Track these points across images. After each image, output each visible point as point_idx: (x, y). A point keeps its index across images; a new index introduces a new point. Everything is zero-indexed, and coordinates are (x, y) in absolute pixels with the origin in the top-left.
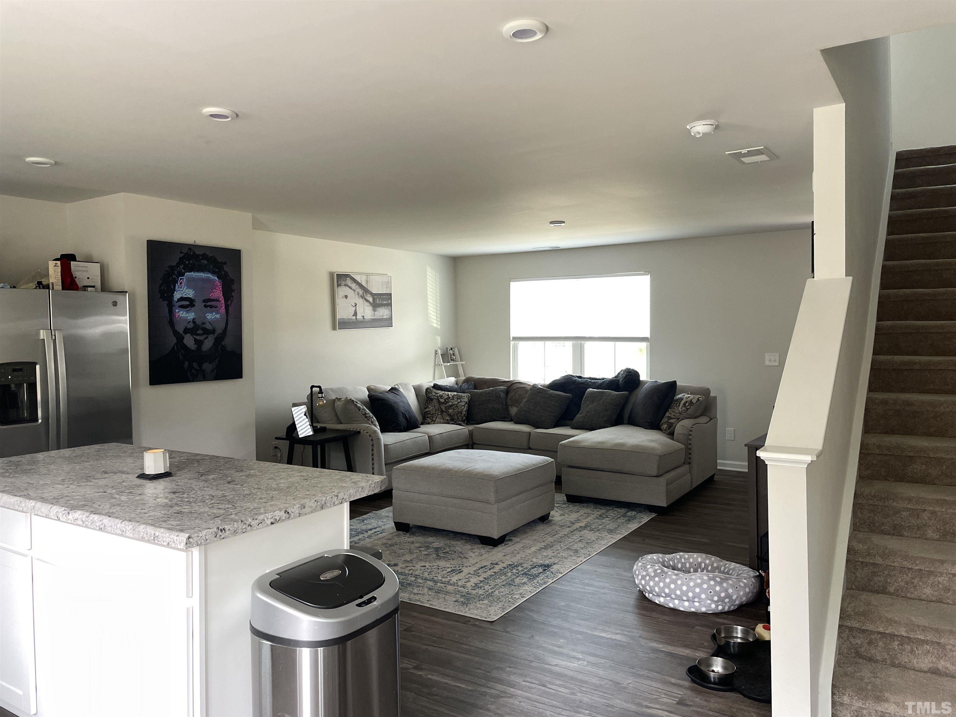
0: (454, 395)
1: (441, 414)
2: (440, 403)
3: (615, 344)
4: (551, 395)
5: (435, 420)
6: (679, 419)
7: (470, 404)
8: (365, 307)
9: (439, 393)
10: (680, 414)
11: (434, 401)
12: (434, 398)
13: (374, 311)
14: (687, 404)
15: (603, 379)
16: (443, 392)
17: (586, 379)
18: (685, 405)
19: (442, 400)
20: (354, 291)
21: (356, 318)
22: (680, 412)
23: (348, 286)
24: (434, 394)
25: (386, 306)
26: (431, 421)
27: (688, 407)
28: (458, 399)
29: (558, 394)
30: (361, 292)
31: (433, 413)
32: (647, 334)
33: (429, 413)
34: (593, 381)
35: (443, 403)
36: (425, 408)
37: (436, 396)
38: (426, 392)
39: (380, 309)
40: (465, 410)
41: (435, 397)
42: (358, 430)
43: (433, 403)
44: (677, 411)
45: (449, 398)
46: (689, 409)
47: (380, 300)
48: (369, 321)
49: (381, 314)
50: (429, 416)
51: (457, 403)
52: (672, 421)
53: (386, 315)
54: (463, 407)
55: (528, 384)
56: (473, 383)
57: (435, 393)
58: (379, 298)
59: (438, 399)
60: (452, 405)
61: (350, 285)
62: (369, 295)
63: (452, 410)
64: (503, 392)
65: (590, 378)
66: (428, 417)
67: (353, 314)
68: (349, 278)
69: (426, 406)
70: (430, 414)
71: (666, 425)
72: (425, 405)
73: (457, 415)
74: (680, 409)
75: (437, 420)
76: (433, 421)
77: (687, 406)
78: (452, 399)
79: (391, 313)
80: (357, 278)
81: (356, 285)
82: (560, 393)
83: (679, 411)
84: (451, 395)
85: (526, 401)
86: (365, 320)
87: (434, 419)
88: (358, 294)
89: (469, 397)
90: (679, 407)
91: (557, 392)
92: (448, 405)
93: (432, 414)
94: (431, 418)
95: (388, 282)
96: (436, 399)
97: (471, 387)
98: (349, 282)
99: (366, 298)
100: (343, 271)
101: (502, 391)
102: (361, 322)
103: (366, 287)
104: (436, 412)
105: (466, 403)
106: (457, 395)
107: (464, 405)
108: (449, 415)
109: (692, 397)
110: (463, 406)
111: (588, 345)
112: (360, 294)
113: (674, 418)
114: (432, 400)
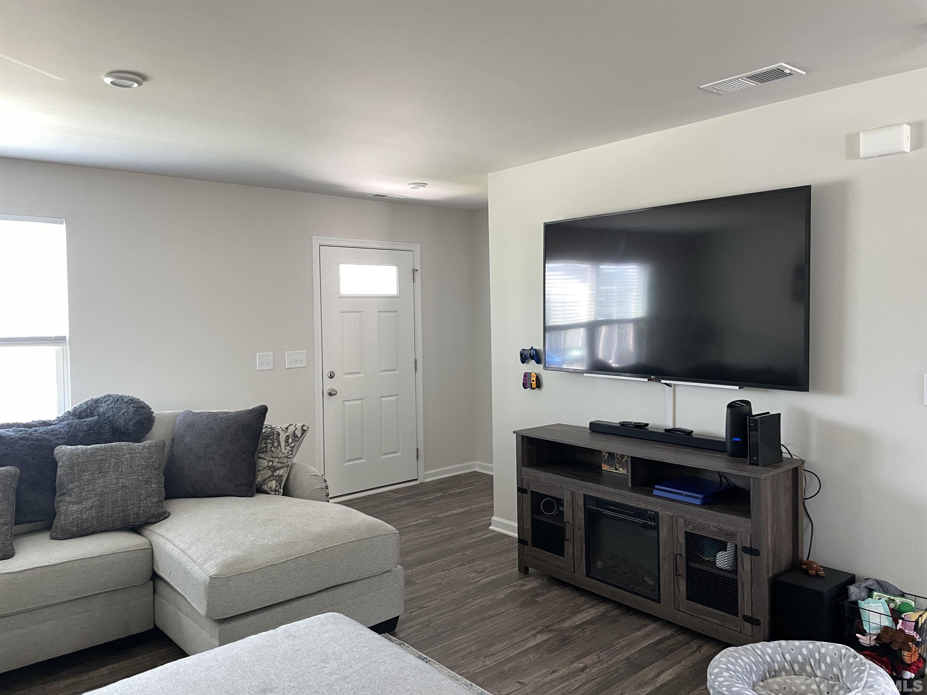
6: (288, 466)
18: (288, 442)
27: (292, 445)
46: (294, 447)
90: (280, 447)
109: (291, 428)
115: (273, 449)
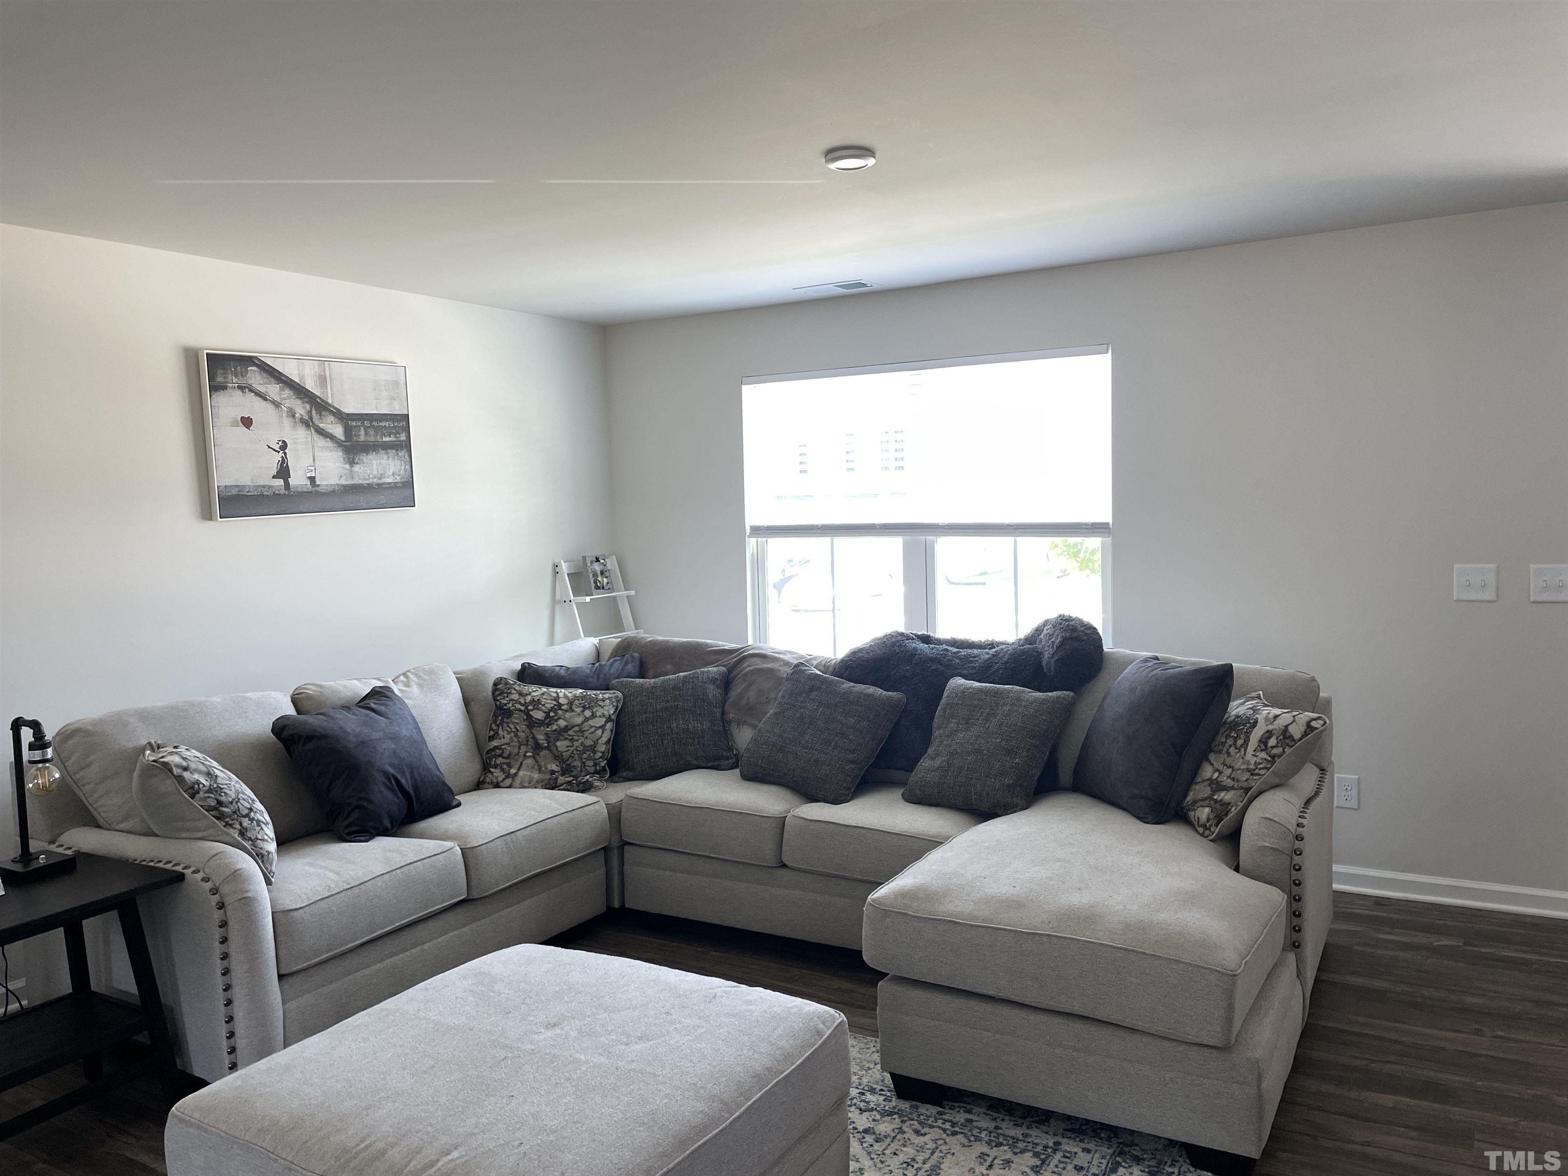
0: (576, 698)
1: (533, 757)
2: (532, 723)
3: (1015, 541)
4: (846, 697)
5: (516, 774)
6: (1247, 790)
7: (621, 720)
8: (316, 453)
9: (530, 694)
10: (1252, 772)
11: (517, 718)
12: (516, 710)
13: (352, 463)
14: (1272, 742)
15: (992, 645)
16: (544, 690)
17: (945, 647)
18: (1266, 744)
19: (538, 715)
20: (277, 405)
21: (287, 484)
22: (1252, 767)
23: (251, 391)
24: (515, 696)
25: (392, 448)
26: (503, 777)
27: (1276, 751)
28: (584, 708)
29: (866, 695)
30: (301, 409)
31: (510, 755)
32: (1106, 516)
33: (498, 752)
34: (963, 652)
35: (541, 723)
36: (489, 737)
37: (520, 703)
38: (494, 692)
39: (370, 457)
40: (604, 739)
41: (518, 706)
42: (179, 868)
43: (513, 723)
44: (1239, 764)
45: (560, 706)
46: (1280, 756)
47: (371, 431)
48: (334, 491)
49: (375, 473)
50: (500, 760)
51: (583, 723)
52: (1223, 796)
53: (393, 474)
54: (599, 732)
55: (783, 660)
56: (636, 655)
57: (521, 694)
58: (366, 428)
59: (527, 713)
60: (566, 729)
61: (261, 389)
62: (331, 418)
63: (566, 743)
64: (714, 683)
65: (954, 643)
66: (495, 767)
67: (274, 472)
68: (254, 368)
69: (492, 733)
70: (500, 756)
71: (1207, 810)
72: (491, 729)
73: (580, 755)
74: (1249, 756)
75: (521, 773)
76: (508, 776)
77: (1272, 747)
78: (566, 711)
79: (408, 467)
80: (290, 369)
81: (282, 389)
82: (871, 690)
83: (1248, 763)
84: (565, 696)
85: (776, 714)
86: (317, 489)
87: (513, 771)
88: (292, 414)
89: (618, 701)
90: (1246, 750)
91: (860, 687)
92: (555, 727)
93: (508, 758)
94: (505, 767)
95: (396, 384)
96: (520, 710)
97: (630, 667)
98: (255, 378)
99: (321, 425)
100: (235, 347)
101: (713, 681)
102: (303, 495)
103: (318, 394)
104: (520, 748)
105: (609, 719)
106: (583, 697)
107: (602, 727)
108: (558, 757)
109: (1286, 717)
110: (599, 728)
111: (944, 546)
112: (297, 415)
113: (1232, 788)
114: (508, 713)
115: (1232, 750)
